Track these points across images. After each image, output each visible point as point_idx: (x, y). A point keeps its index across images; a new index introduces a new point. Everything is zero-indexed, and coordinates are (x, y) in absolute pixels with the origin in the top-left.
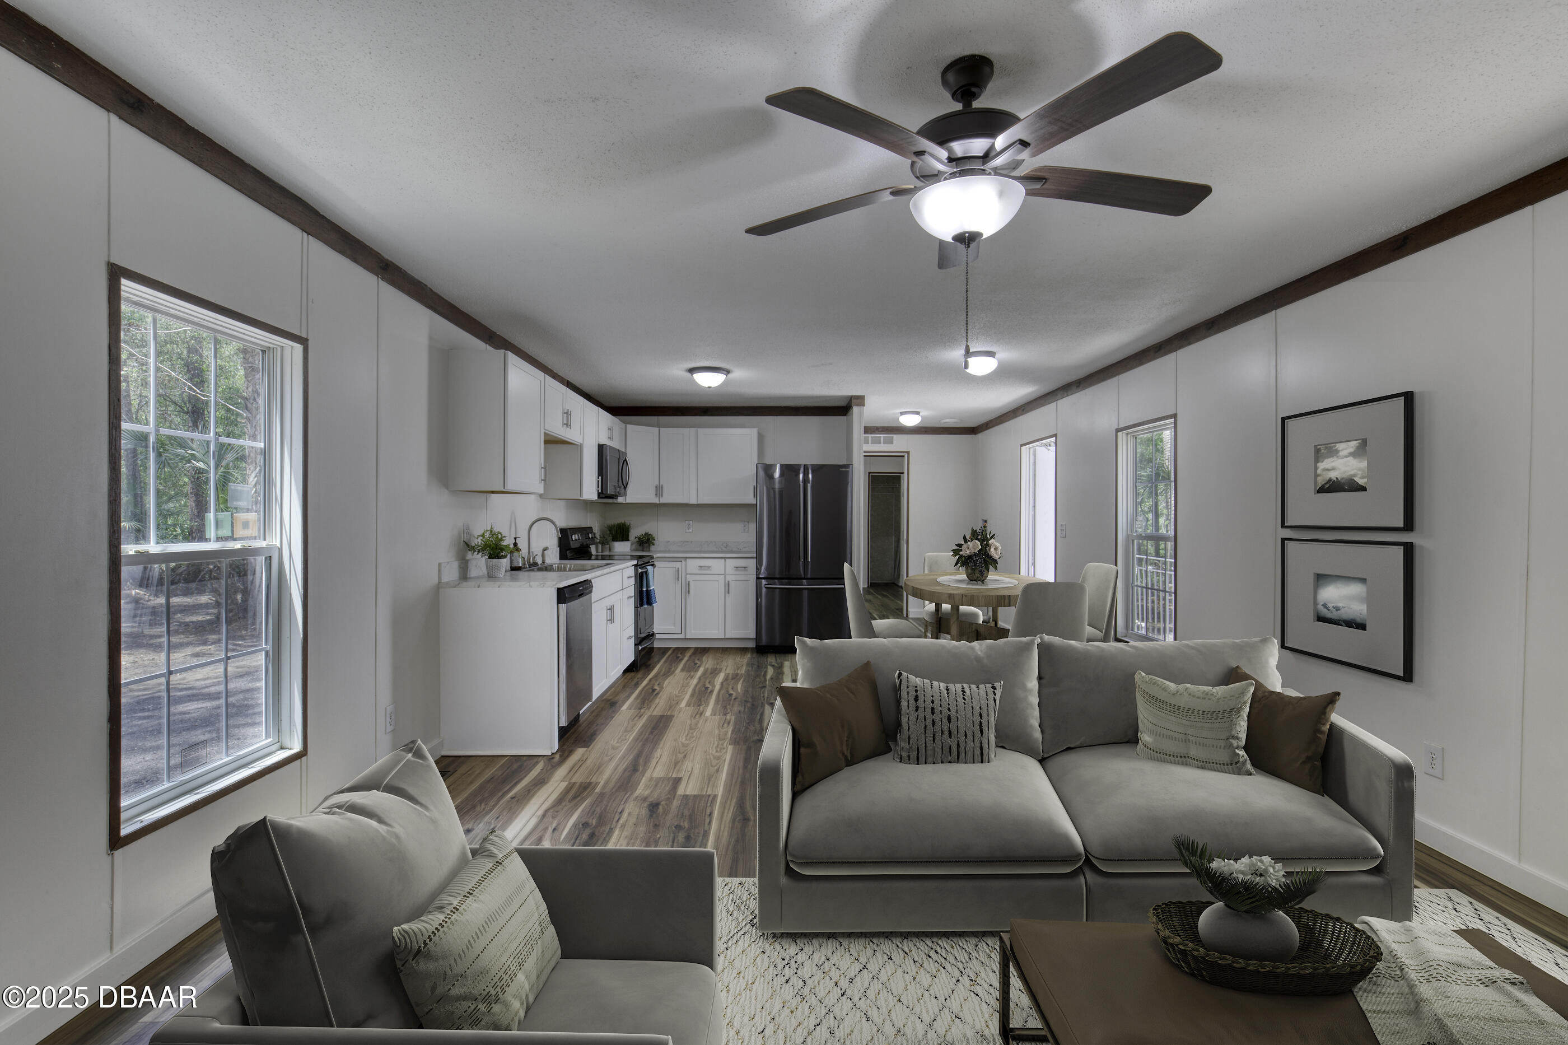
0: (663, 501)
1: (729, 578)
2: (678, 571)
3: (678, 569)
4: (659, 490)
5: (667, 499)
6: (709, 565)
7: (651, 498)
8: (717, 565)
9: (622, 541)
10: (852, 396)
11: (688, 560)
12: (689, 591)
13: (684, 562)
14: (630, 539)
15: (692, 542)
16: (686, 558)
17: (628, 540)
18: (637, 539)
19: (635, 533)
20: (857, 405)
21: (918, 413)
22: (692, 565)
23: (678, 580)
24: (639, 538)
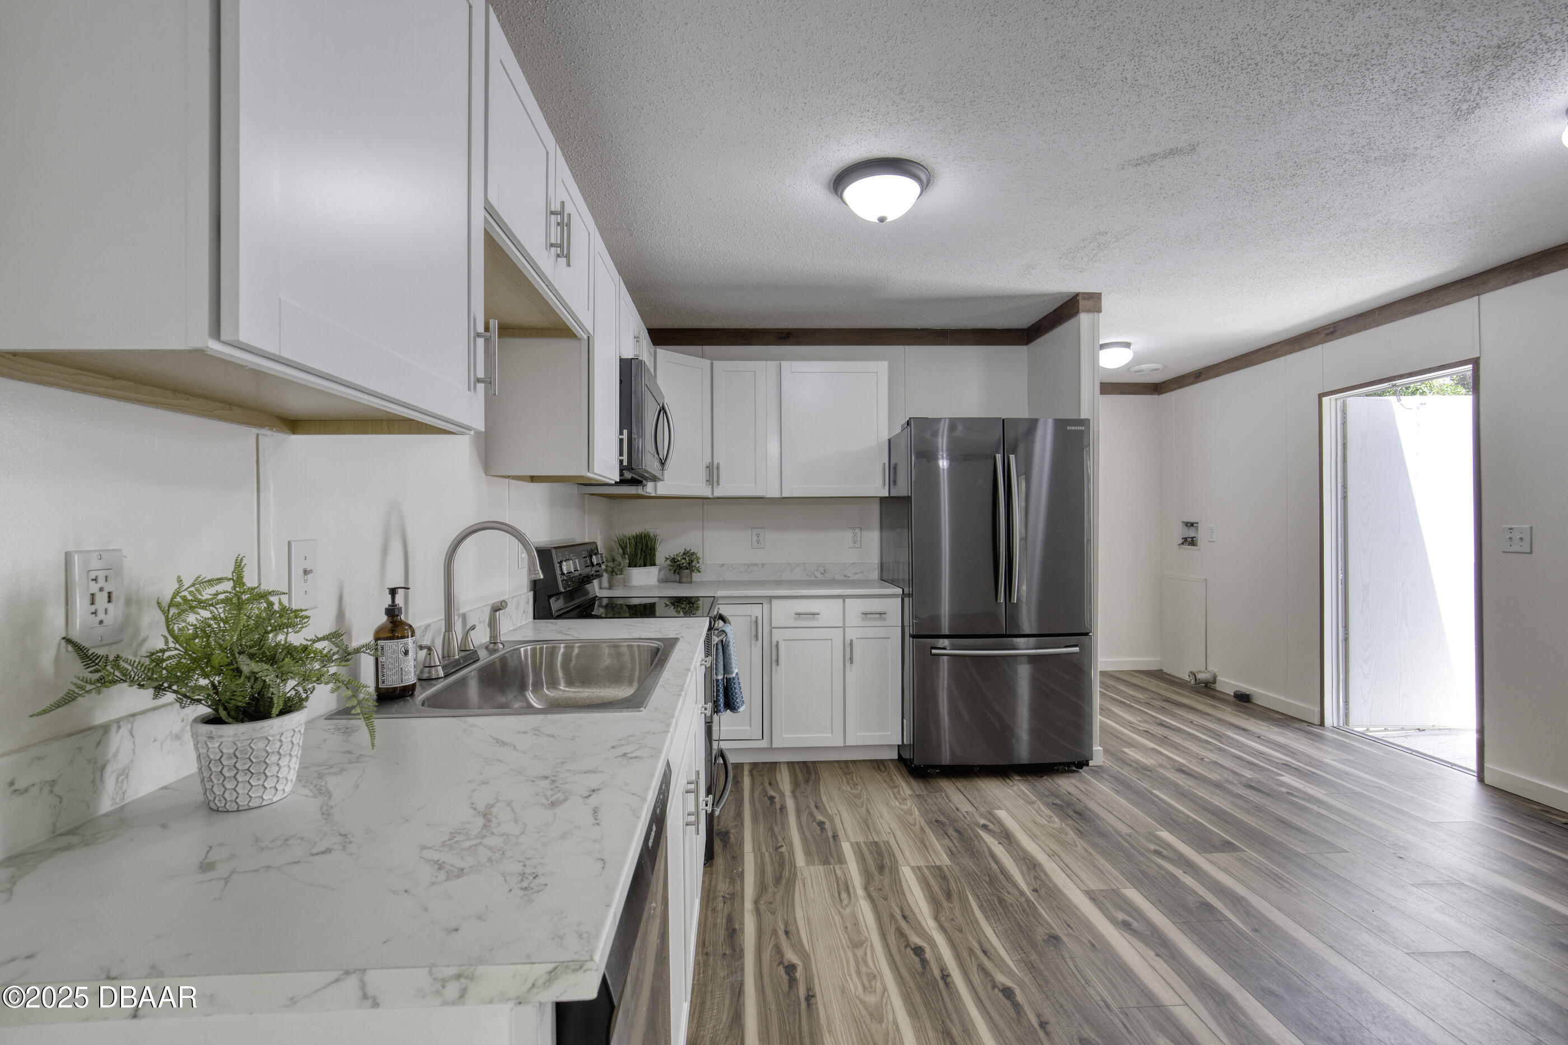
0: (719, 492)
1: (851, 634)
2: (756, 622)
3: (757, 617)
4: (712, 473)
5: (726, 488)
6: (815, 611)
7: (700, 488)
8: (829, 611)
9: (645, 565)
10: (1077, 295)
11: (774, 602)
12: (777, 661)
13: (766, 606)
14: (657, 562)
15: (763, 565)
16: (771, 598)
17: (654, 565)
18: (668, 562)
19: (664, 551)
20: (1089, 311)
21: (1128, 345)
22: (783, 611)
23: (757, 640)
24: (674, 560)
